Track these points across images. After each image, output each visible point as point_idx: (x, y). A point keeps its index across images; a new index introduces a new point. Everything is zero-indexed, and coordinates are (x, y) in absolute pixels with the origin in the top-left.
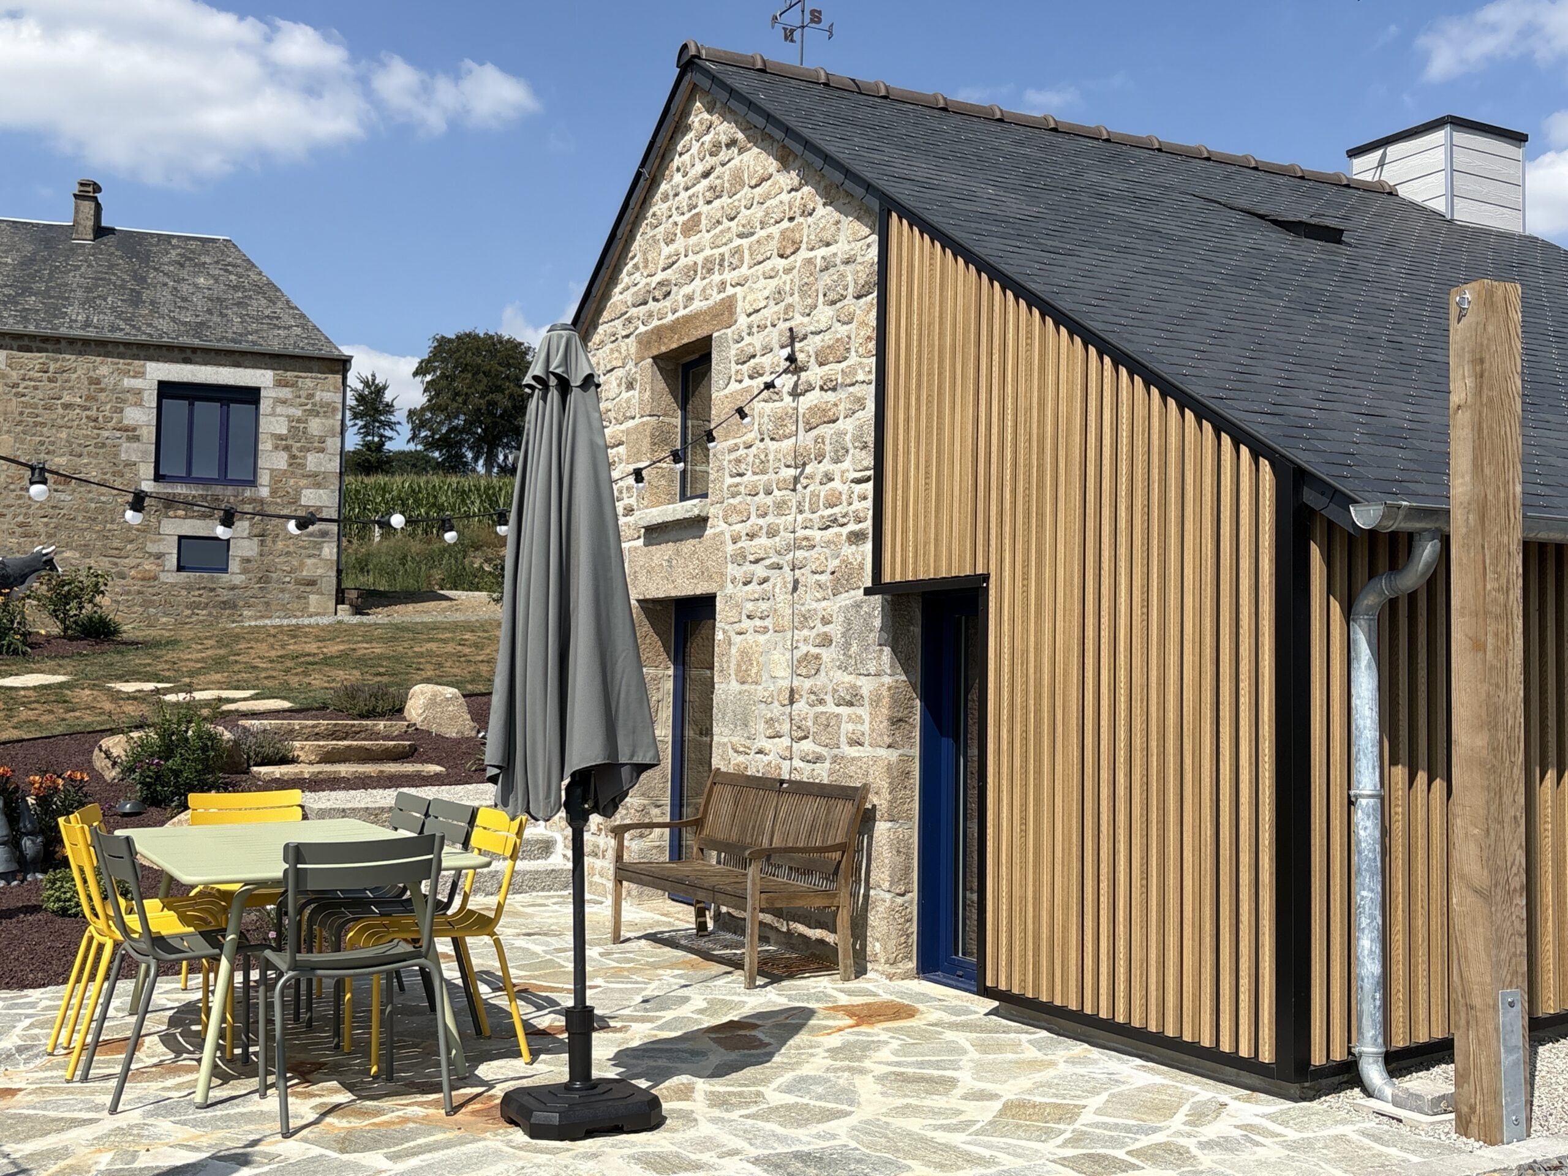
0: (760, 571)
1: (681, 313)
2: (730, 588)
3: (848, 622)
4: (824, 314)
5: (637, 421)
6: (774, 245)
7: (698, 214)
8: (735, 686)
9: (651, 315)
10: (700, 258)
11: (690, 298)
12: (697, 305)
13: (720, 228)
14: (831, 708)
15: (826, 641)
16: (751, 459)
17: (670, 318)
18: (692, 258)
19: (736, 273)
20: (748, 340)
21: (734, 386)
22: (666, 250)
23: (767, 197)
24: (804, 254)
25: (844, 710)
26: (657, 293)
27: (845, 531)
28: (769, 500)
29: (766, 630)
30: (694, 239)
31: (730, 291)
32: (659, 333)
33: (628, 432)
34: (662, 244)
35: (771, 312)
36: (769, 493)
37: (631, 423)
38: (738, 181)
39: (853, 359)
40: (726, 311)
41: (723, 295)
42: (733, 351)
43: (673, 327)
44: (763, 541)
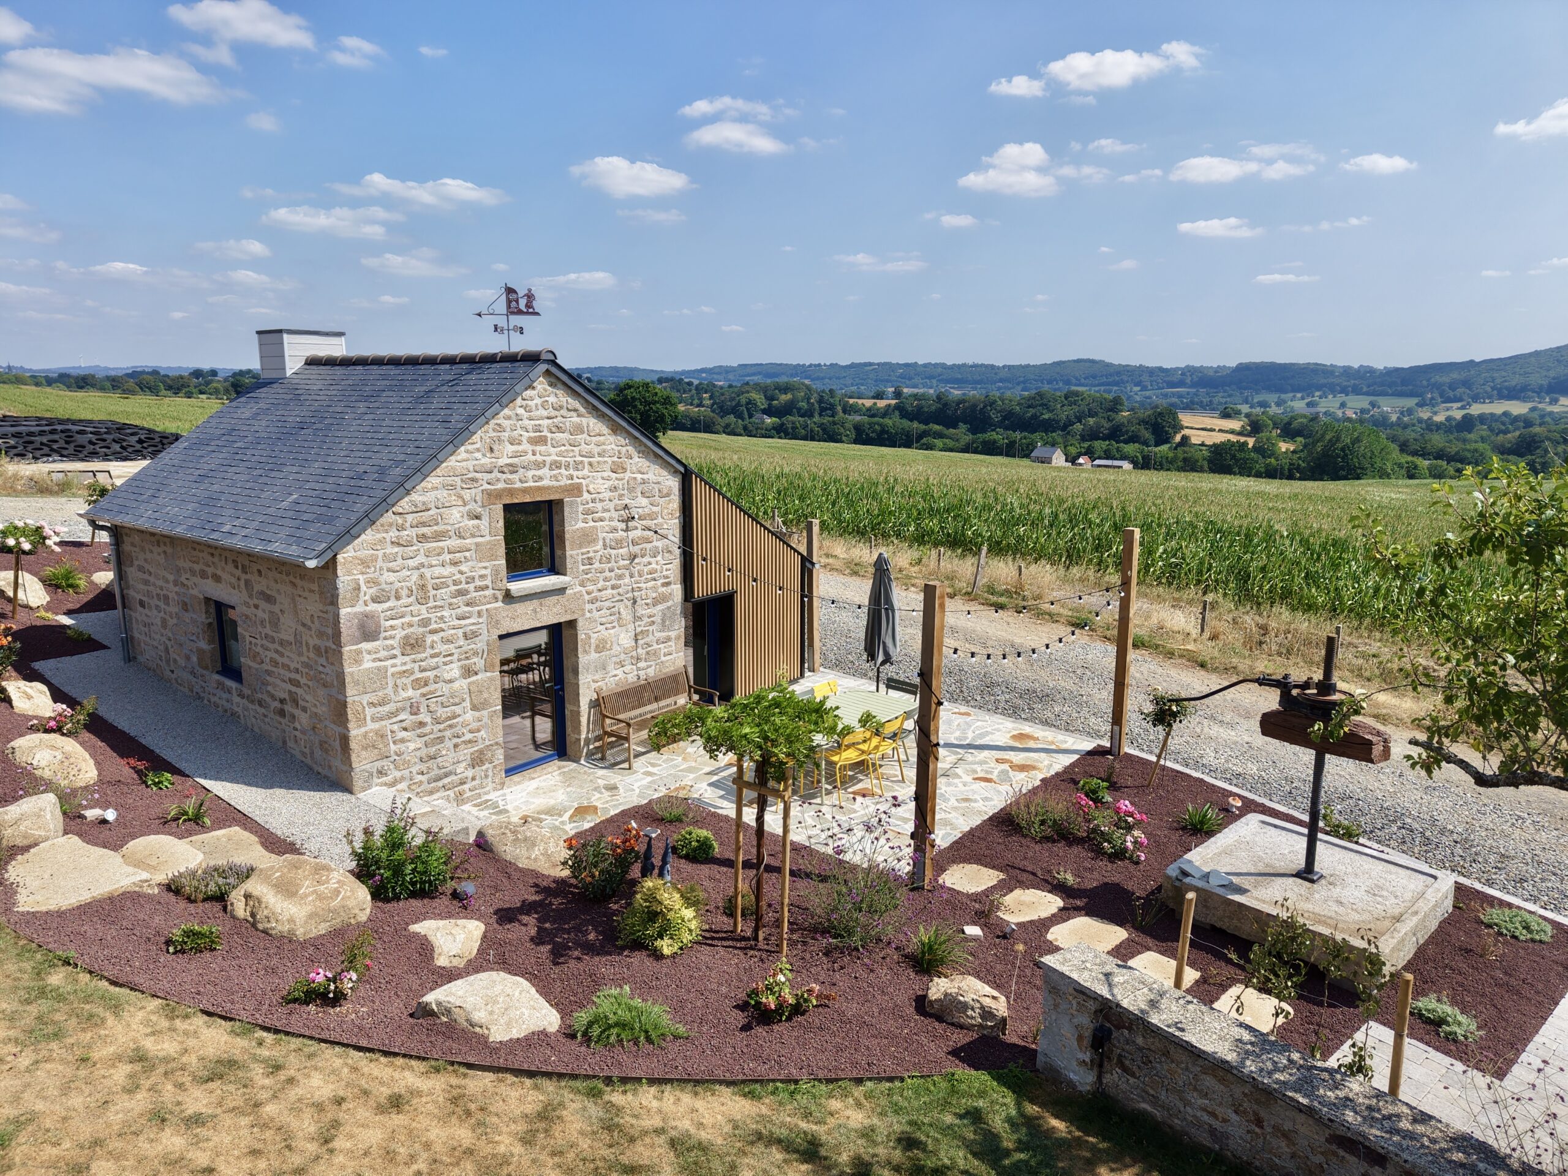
0: (607, 604)
1: (531, 484)
2: (588, 615)
3: (664, 615)
4: (644, 502)
5: (488, 538)
6: (607, 467)
7: (546, 437)
8: (594, 655)
9: (498, 480)
10: (548, 459)
11: (541, 478)
12: (545, 483)
13: (563, 448)
14: (655, 646)
15: (653, 623)
16: (598, 558)
17: (518, 485)
18: (539, 458)
19: (580, 474)
20: (591, 505)
21: (581, 525)
22: (510, 449)
23: (604, 444)
24: (628, 475)
25: (662, 646)
26: (505, 470)
27: (659, 583)
28: (612, 574)
29: (614, 627)
30: (538, 448)
31: (576, 481)
32: (511, 492)
33: (477, 545)
34: (507, 443)
35: (607, 495)
36: (611, 570)
37: (480, 540)
38: (579, 429)
39: (660, 520)
40: (576, 490)
41: (570, 482)
42: (581, 508)
43: (525, 491)
44: (610, 591)
